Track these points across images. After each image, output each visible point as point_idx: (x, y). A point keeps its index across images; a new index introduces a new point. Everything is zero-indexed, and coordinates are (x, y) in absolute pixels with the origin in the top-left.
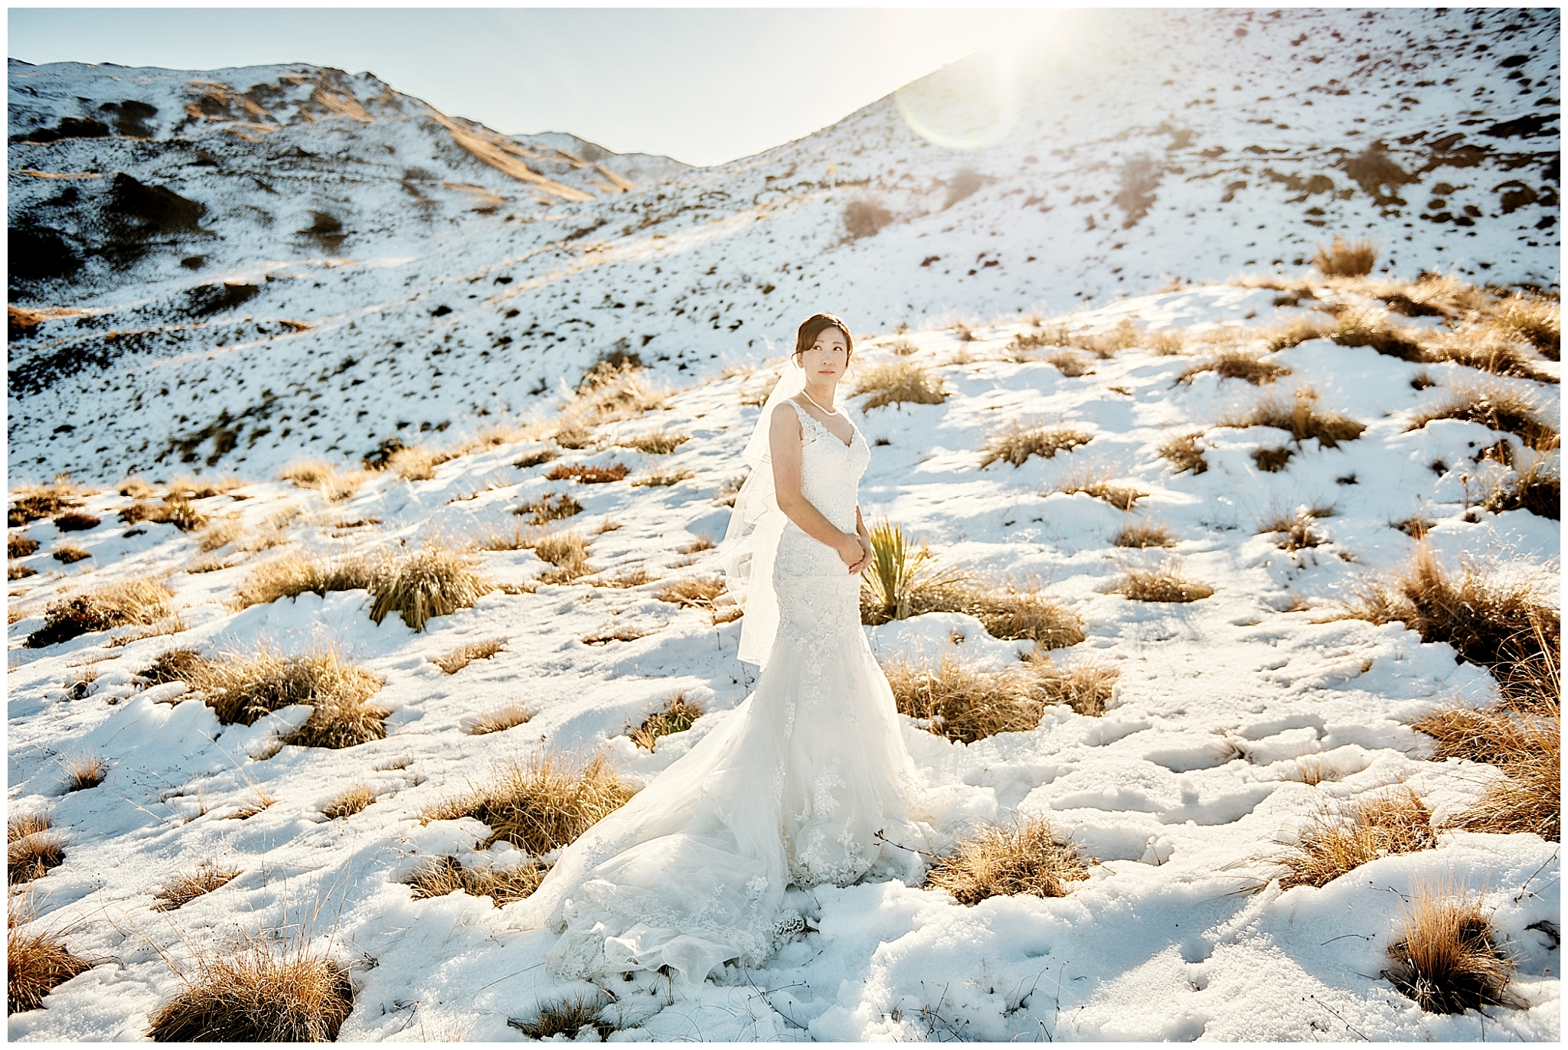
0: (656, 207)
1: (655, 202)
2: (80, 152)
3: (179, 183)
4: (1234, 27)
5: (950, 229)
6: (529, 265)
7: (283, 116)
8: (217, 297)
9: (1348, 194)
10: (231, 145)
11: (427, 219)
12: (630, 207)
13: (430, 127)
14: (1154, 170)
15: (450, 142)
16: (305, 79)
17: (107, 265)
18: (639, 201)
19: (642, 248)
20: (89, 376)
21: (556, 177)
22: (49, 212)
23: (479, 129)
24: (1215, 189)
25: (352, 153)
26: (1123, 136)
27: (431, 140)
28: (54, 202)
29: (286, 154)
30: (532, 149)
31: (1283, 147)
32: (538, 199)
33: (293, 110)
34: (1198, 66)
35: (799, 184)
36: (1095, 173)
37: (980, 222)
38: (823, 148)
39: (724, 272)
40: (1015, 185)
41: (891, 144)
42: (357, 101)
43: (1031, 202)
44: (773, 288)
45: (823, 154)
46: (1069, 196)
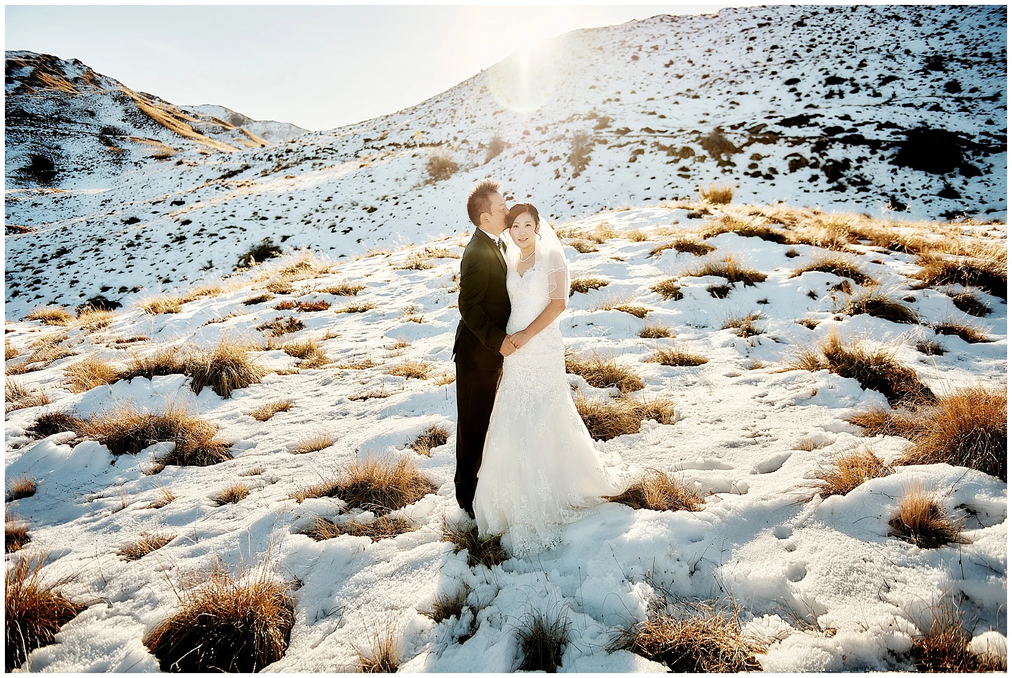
0: (285, 158)
1: (284, 154)
4: (631, 54)
6: (197, 195)
9: (703, 159)
11: (118, 162)
12: (267, 156)
13: (122, 98)
14: (589, 141)
15: (136, 110)
16: (28, 62)
18: (273, 153)
19: (277, 184)
21: (212, 135)
23: (156, 101)
24: (625, 154)
25: (62, 115)
26: (571, 120)
27: (122, 107)
30: (195, 116)
31: (664, 129)
32: (199, 150)
33: (18, 83)
34: (610, 78)
35: (390, 145)
36: (559, 142)
37: (503, 172)
38: (408, 121)
39: (337, 200)
40: (520, 149)
41: (454, 120)
42: (67, 79)
43: (529, 159)
44: (376, 209)
45: (408, 125)
46: (547, 157)
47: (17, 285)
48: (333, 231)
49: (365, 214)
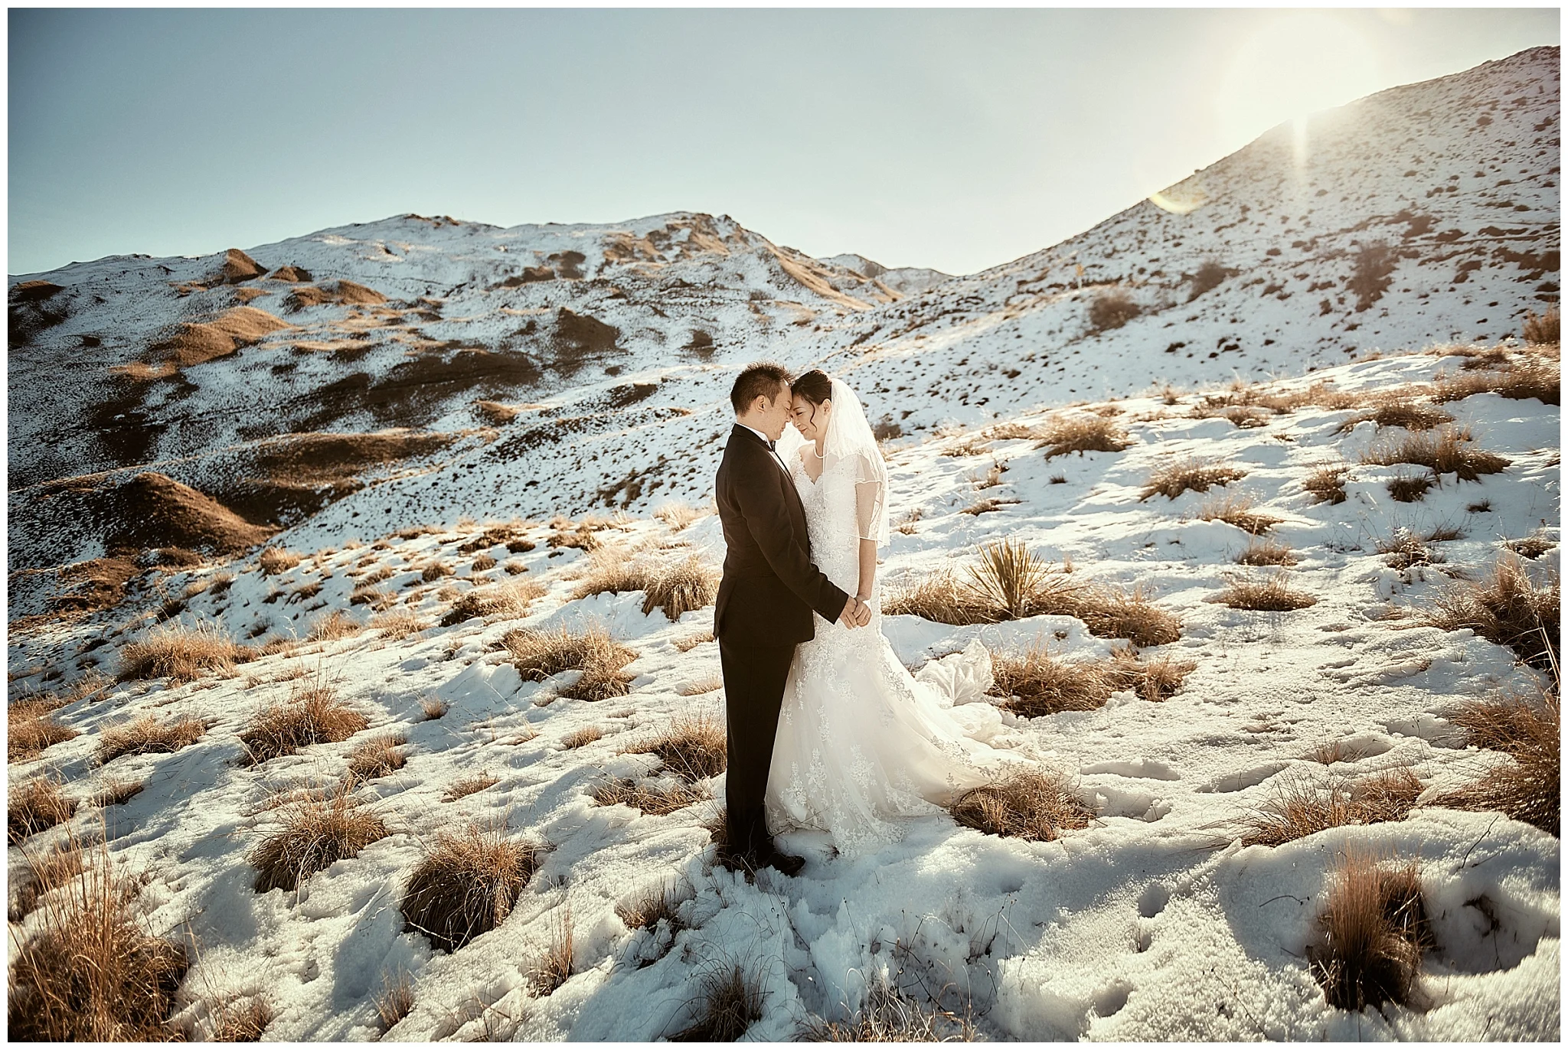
0: (919, 313)
1: (919, 308)
2: (537, 292)
3: (601, 313)
4: (1477, 116)
5: (1194, 318)
6: (827, 365)
7: (670, 255)
8: (630, 393)
10: (634, 281)
11: (765, 332)
12: (898, 313)
13: (765, 257)
14: (1389, 255)
15: (778, 268)
16: (685, 224)
17: (557, 375)
18: (906, 308)
19: (906, 348)
20: (547, 448)
21: (848, 291)
22: (518, 339)
23: (797, 257)
24: (1448, 271)
25: (717, 281)
26: (1362, 226)
27: (766, 267)
28: (522, 332)
29: (673, 286)
31: (1521, 227)
32: (835, 311)
33: (677, 250)
34: (1441, 156)
35: (1051, 286)
36: (1332, 262)
37: (1222, 310)
38: (1074, 253)
39: (974, 363)
40: (1256, 275)
41: (1144, 246)
42: (720, 239)
43: (1271, 290)
44: (1019, 373)
45: (1074, 258)
46: (1307, 283)
47: (674, 474)
48: (965, 404)
49: (1005, 380)
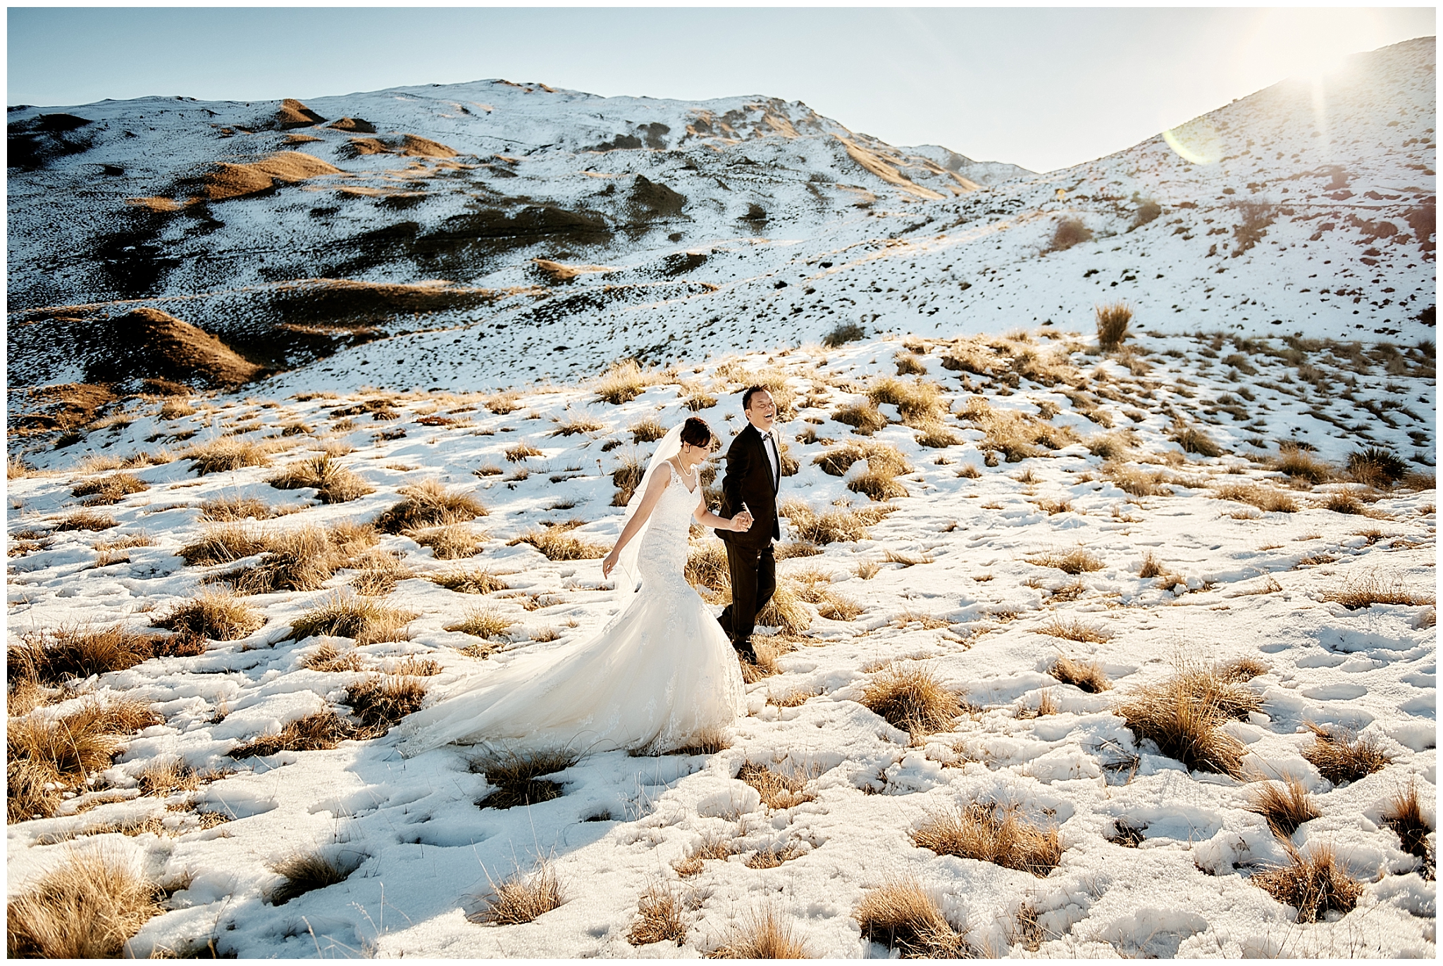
0: (972, 210)
1: (972, 206)
2: (622, 158)
3: (674, 181)
7: (744, 133)
8: (683, 262)
10: (706, 155)
11: (820, 211)
12: (955, 208)
13: (833, 143)
15: (844, 154)
16: (759, 107)
17: (627, 237)
18: (962, 204)
20: (590, 314)
21: (918, 181)
22: (598, 200)
25: (779, 161)
27: (833, 152)
28: (602, 194)
29: (738, 162)
30: (907, 160)
33: (750, 129)
42: (790, 122)
46: (1208, 228)
